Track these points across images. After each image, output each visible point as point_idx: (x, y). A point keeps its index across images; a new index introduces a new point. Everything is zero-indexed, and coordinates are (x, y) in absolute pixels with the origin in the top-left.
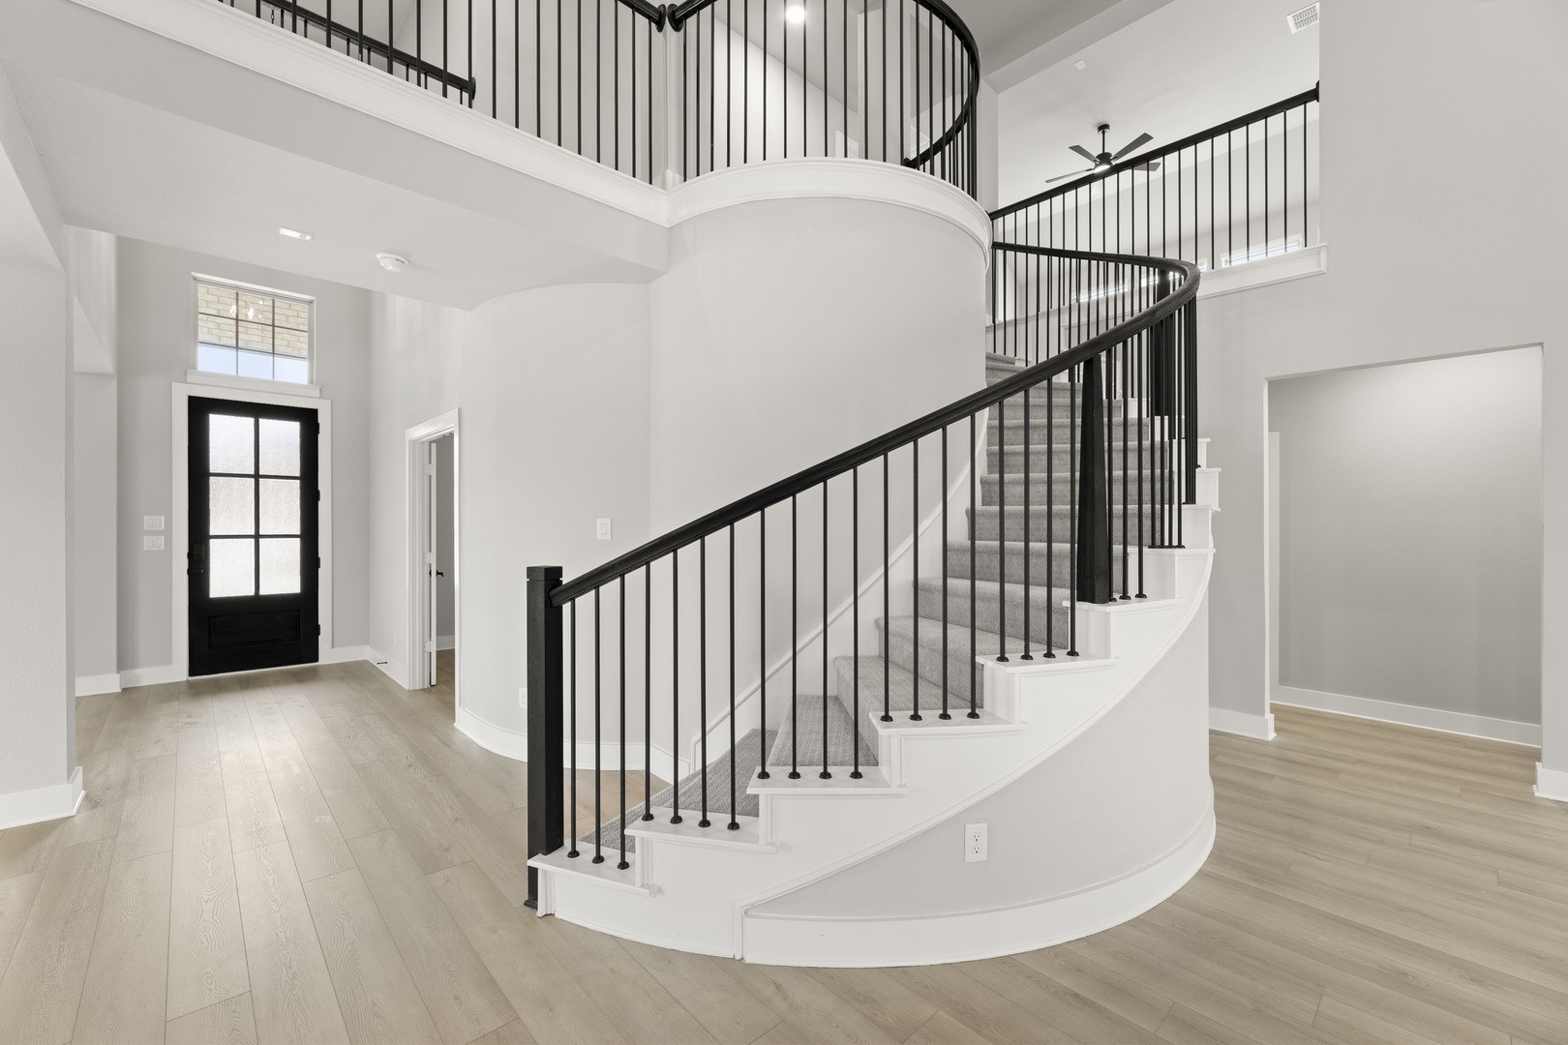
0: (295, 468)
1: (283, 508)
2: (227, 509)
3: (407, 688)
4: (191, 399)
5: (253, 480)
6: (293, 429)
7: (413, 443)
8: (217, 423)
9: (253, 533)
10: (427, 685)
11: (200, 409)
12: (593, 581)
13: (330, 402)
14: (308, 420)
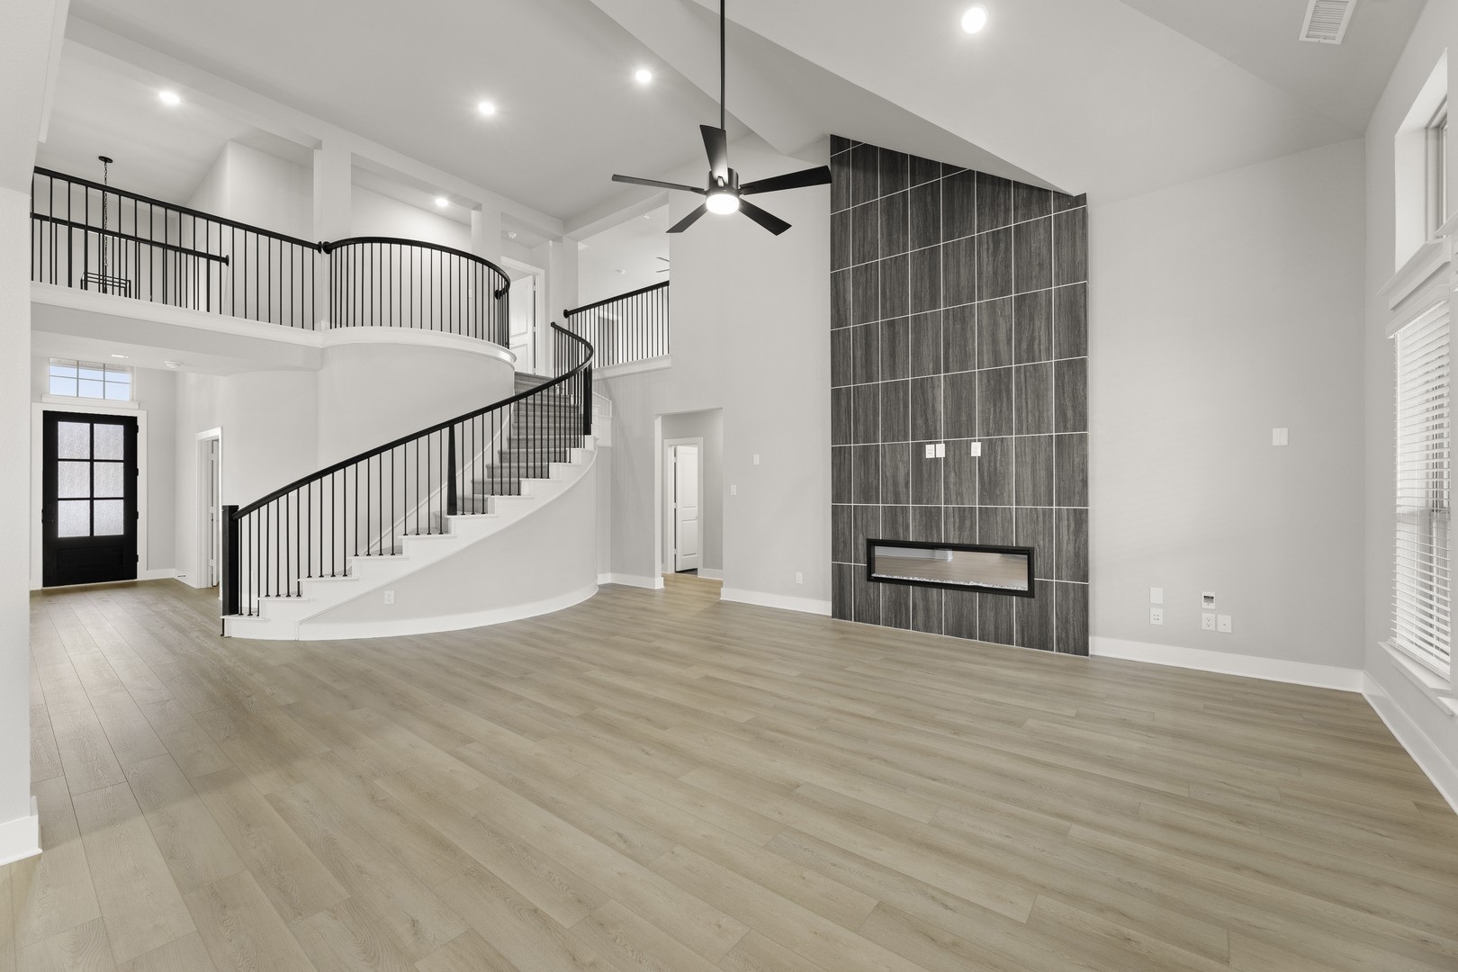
0: (119, 454)
1: (111, 480)
2: (71, 480)
3: (196, 587)
4: (46, 413)
5: (89, 463)
6: (119, 430)
7: (201, 442)
8: (64, 427)
9: (89, 496)
10: (210, 586)
11: (51, 420)
12: (249, 510)
13: (145, 412)
14: (130, 425)
